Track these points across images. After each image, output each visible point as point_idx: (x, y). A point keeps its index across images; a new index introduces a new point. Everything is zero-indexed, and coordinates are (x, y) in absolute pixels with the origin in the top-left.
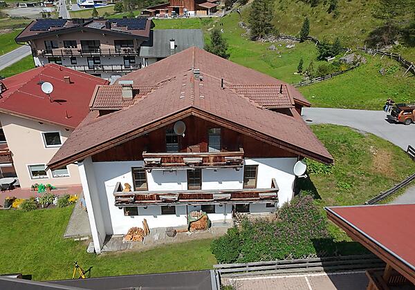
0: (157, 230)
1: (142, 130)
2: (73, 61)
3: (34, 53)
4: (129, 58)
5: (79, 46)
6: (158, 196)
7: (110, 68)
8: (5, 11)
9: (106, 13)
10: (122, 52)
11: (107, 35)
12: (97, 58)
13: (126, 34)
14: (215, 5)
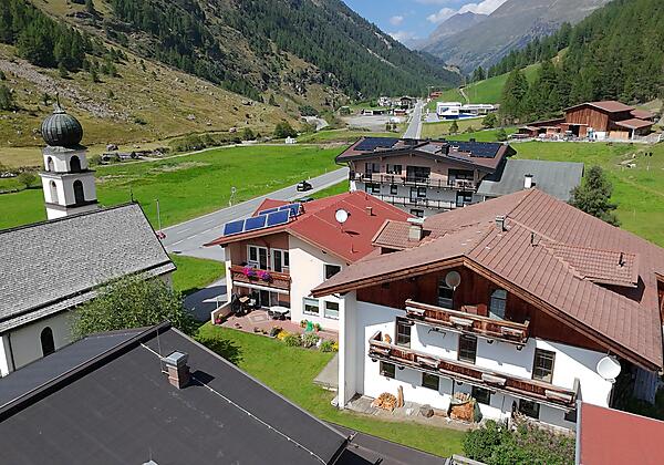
0: (413, 405)
1: (407, 272)
2: (394, 191)
3: (352, 175)
4: (464, 194)
5: (404, 173)
6: (416, 356)
7: (436, 204)
8: (346, 119)
9: (470, 128)
10: (456, 186)
11: (440, 162)
12: (424, 189)
13: (465, 163)
14: (650, 123)
